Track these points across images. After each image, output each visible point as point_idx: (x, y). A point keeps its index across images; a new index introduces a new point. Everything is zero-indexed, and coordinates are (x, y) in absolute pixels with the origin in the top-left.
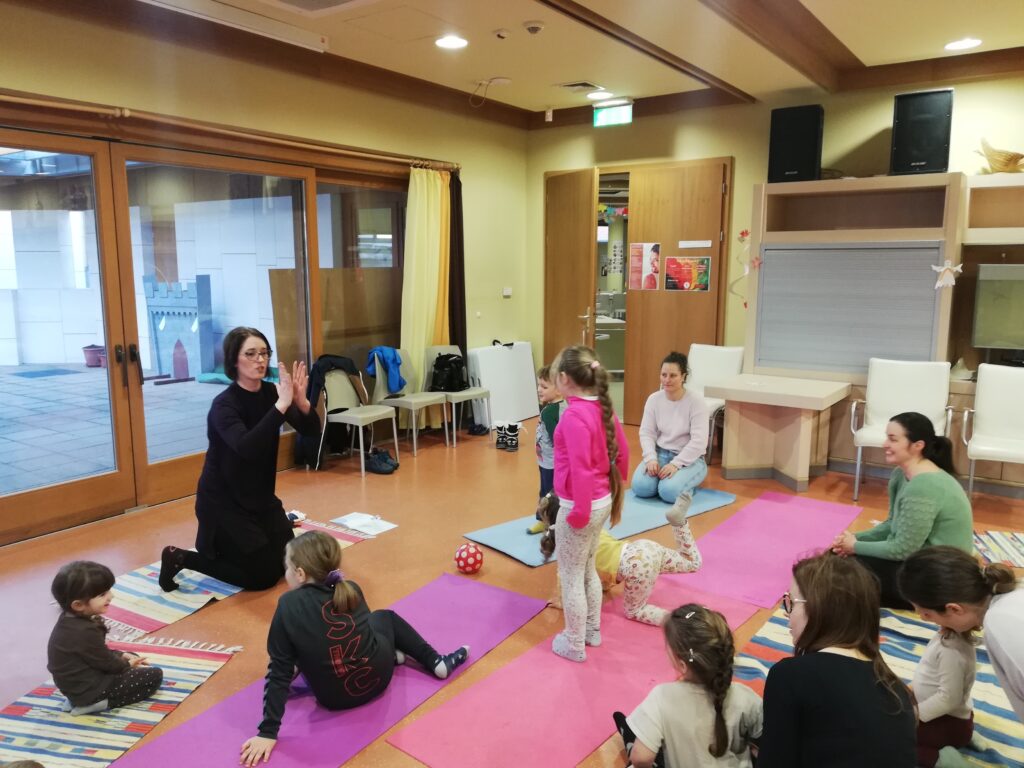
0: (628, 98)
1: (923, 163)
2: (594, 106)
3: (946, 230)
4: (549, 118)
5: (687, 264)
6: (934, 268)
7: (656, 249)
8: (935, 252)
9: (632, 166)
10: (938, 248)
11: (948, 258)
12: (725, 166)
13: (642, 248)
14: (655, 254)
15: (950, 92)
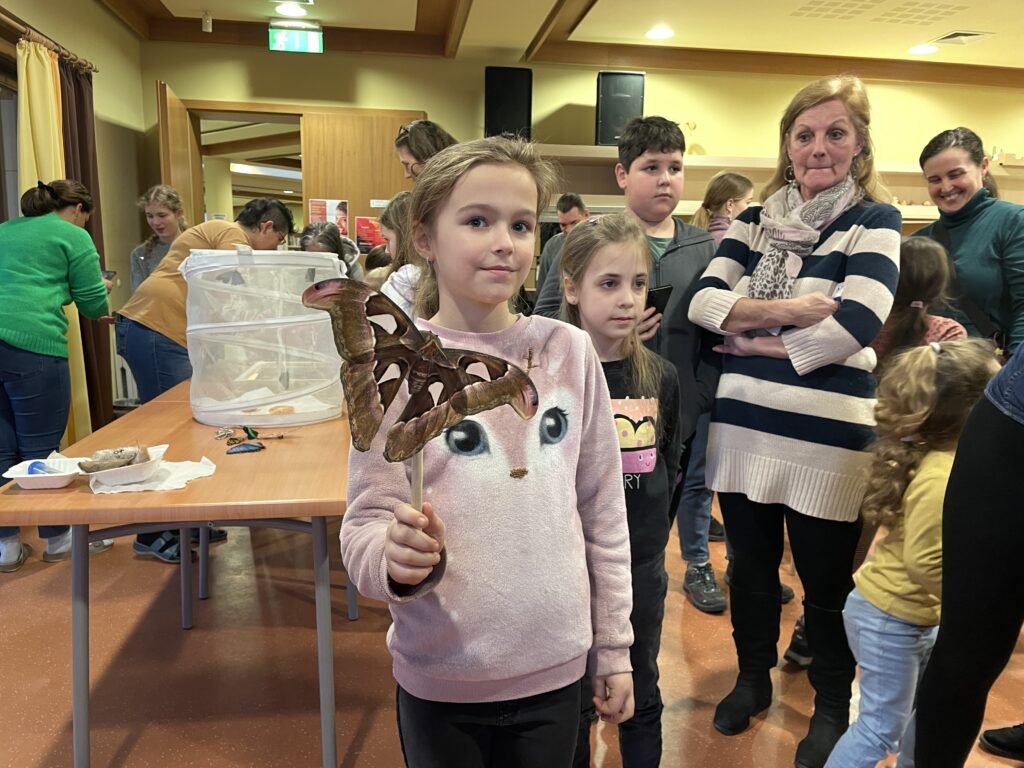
2: (273, 24)
4: (208, 27)
7: (342, 207)
9: (305, 108)
13: (325, 205)
14: (341, 213)
15: (642, 75)
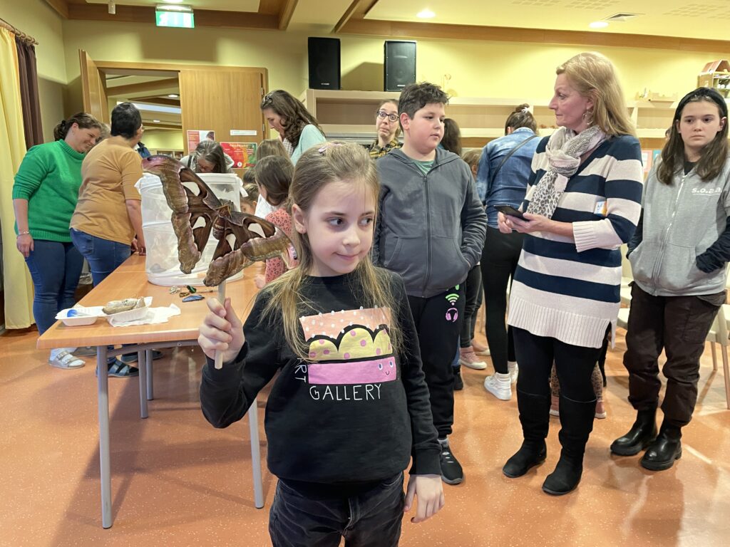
0: (191, 7)
1: (404, 86)
2: (158, 7)
4: (112, 11)
5: (239, 148)
7: (211, 135)
9: (182, 66)
12: (262, 75)
13: (198, 133)
15: (415, 43)
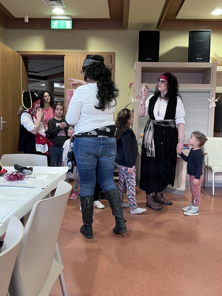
0: (71, 16)
1: (201, 59)
2: (52, 18)
3: (212, 85)
4: (27, 21)
6: (209, 100)
8: (208, 94)
9: (66, 52)
10: (210, 92)
11: (213, 96)
12: (111, 56)
13: (73, 91)
15: (210, 31)
